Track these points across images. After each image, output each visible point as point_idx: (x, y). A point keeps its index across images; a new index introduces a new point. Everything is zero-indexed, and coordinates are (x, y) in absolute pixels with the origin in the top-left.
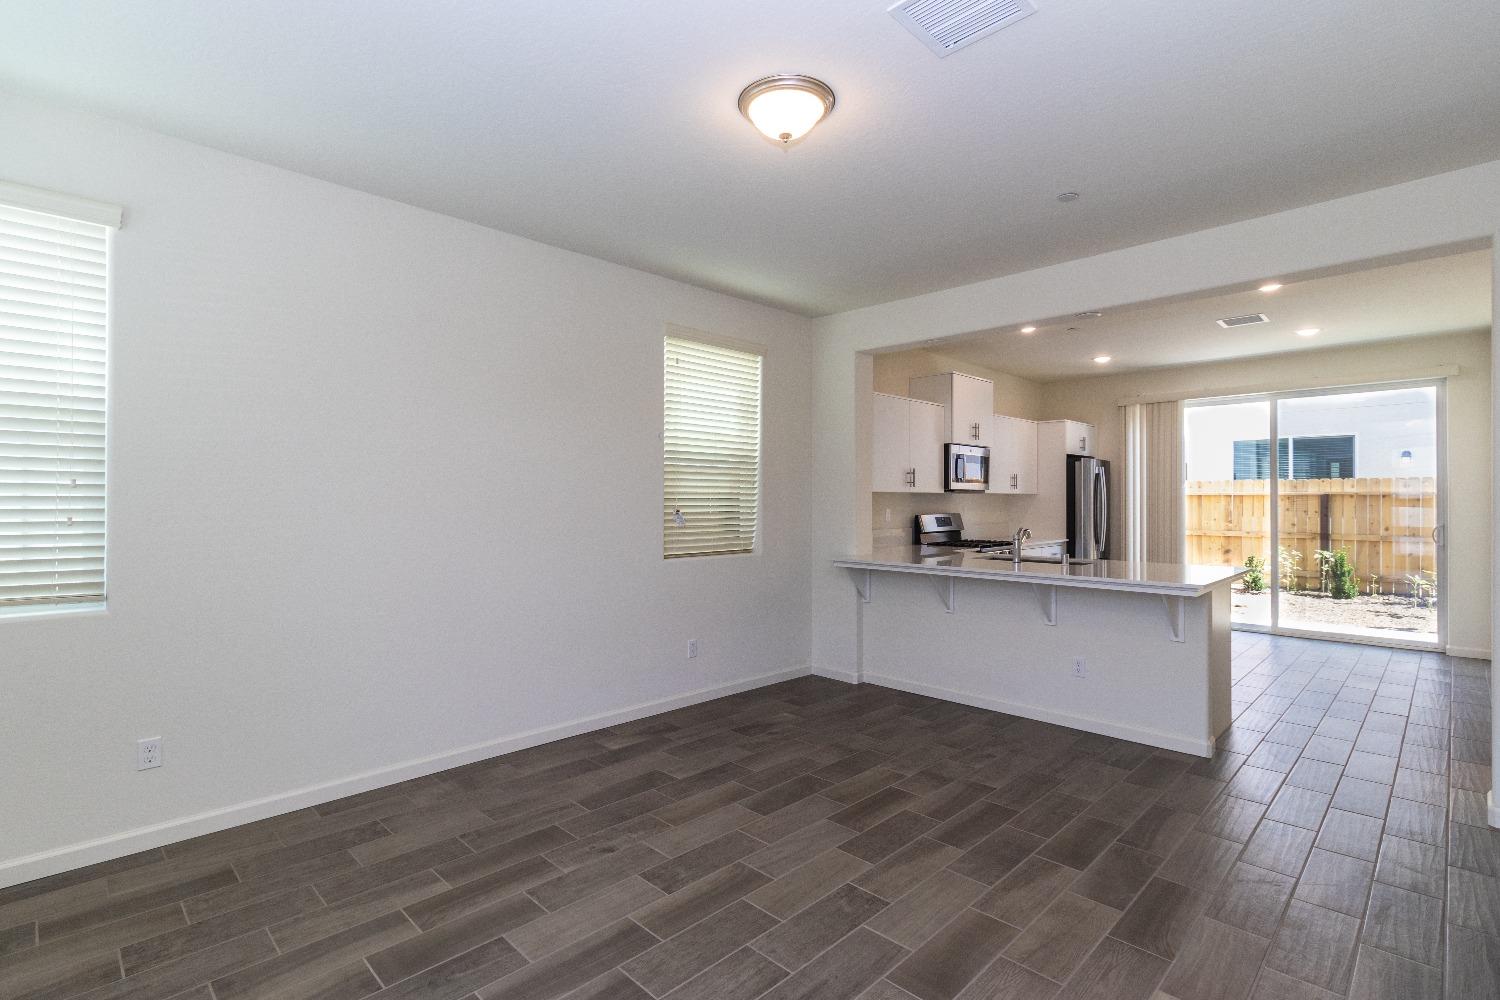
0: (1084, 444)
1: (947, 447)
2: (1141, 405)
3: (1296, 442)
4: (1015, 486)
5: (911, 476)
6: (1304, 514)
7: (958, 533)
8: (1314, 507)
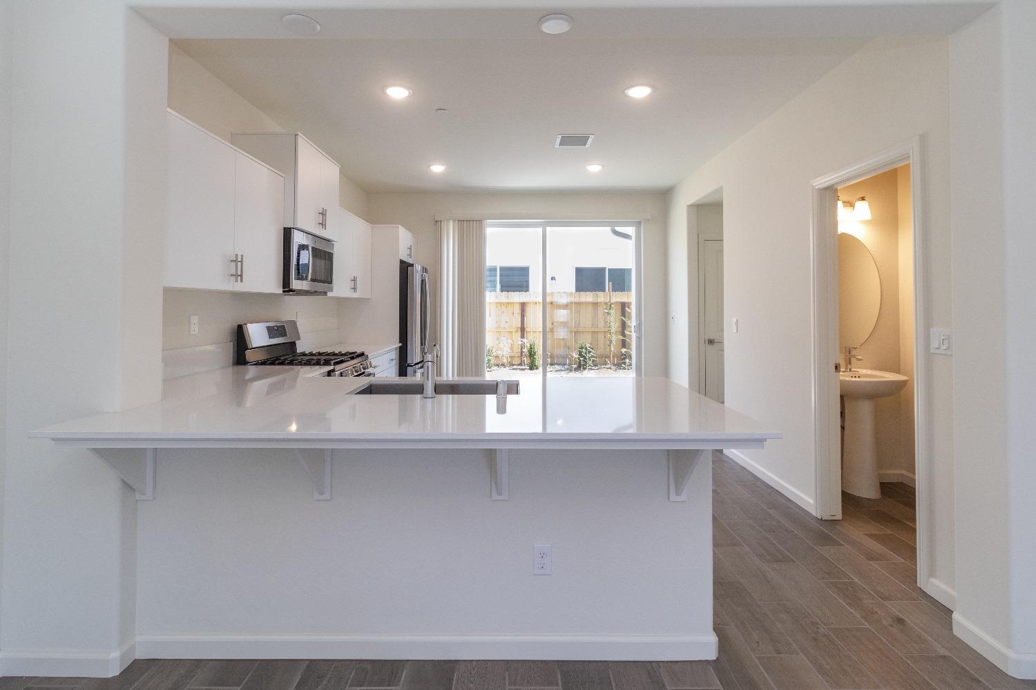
0: (411, 251)
1: (287, 234)
2: (454, 221)
3: (501, 268)
4: (355, 289)
5: (237, 267)
6: (512, 315)
7: (293, 344)
8: (517, 309)
